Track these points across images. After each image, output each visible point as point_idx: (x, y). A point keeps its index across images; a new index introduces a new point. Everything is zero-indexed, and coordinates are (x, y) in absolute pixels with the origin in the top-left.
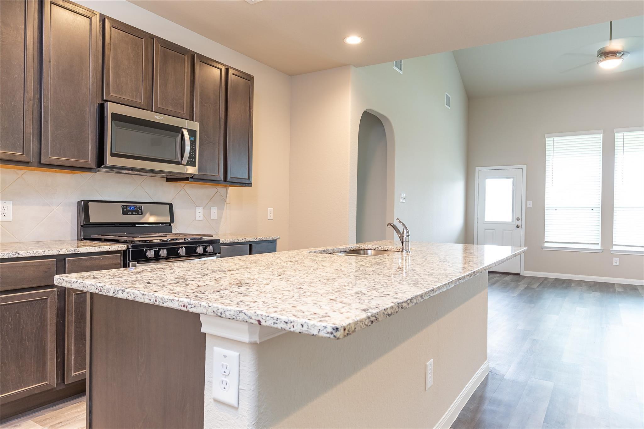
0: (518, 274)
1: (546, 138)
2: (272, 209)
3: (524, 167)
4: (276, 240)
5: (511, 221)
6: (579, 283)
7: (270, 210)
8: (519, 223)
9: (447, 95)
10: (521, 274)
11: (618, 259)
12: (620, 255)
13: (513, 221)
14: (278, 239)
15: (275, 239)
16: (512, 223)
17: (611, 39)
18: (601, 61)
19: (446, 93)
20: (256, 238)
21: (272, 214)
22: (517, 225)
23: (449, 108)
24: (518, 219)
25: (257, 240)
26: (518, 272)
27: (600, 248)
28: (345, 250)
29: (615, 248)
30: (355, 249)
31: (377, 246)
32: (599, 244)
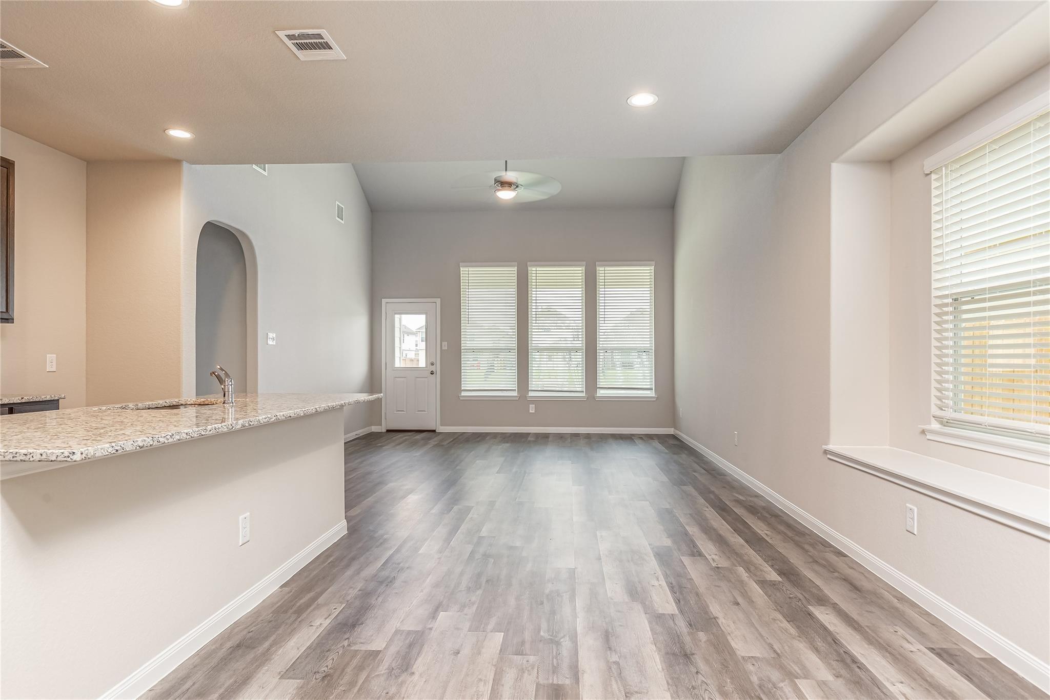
0: (434, 431)
1: (461, 268)
2: (55, 355)
3: (438, 301)
4: (58, 400)
5: (425, 366)
6: (495, 435)
7: (52, 358)
8: (433, 368)
9: (339, 206)
10: (437, 431)
11: (534, 405)
12: (537, 402)
13: (426, 367)
14: (62, 398)
15: (56, 398)
16: (426, 369)
17: (506, 170)
18: (499, 190)
19: (337, 203)
20: (20, 398)
21: (54, 363)
22: (432, 371)
23: (343, 222)
24: (432, 364)
25: (23, 401)
26: (434, 429)
27: (516, 395)
28: (156, 406)
29: (531, 394)
30: (172, 405)
31: (203, 400)
32: (515, 390)
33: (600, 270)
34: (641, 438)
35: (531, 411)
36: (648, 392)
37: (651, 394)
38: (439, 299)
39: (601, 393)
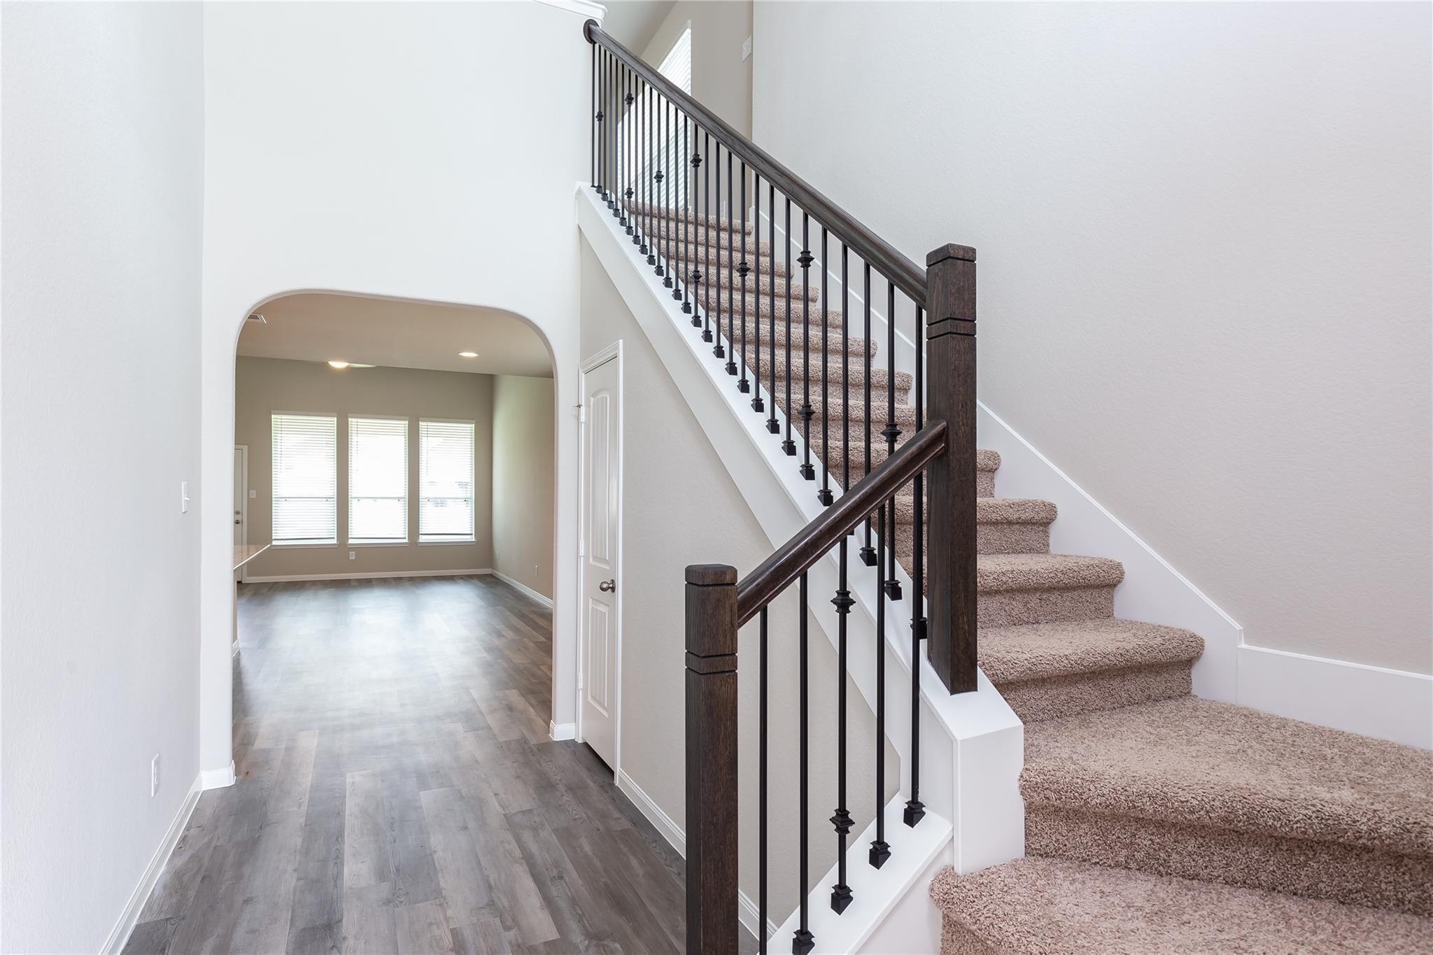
1: (271, 415)
8: (239, 518)
10: (243, 582)
11: (354, 552)
12: (358, 548)
22: (238, 520)
24: (238, 513)
27: (336, 542)
29: (350, 541)
32: (334, 538)
33: (423, 425)
34: (462, 578)
35: (351, 558)
36: (469, 537)
37: (472, 539)
38: (247, 446)
39: (422, 539)
